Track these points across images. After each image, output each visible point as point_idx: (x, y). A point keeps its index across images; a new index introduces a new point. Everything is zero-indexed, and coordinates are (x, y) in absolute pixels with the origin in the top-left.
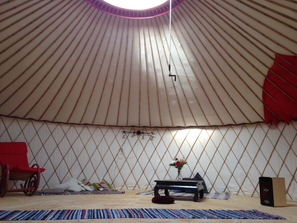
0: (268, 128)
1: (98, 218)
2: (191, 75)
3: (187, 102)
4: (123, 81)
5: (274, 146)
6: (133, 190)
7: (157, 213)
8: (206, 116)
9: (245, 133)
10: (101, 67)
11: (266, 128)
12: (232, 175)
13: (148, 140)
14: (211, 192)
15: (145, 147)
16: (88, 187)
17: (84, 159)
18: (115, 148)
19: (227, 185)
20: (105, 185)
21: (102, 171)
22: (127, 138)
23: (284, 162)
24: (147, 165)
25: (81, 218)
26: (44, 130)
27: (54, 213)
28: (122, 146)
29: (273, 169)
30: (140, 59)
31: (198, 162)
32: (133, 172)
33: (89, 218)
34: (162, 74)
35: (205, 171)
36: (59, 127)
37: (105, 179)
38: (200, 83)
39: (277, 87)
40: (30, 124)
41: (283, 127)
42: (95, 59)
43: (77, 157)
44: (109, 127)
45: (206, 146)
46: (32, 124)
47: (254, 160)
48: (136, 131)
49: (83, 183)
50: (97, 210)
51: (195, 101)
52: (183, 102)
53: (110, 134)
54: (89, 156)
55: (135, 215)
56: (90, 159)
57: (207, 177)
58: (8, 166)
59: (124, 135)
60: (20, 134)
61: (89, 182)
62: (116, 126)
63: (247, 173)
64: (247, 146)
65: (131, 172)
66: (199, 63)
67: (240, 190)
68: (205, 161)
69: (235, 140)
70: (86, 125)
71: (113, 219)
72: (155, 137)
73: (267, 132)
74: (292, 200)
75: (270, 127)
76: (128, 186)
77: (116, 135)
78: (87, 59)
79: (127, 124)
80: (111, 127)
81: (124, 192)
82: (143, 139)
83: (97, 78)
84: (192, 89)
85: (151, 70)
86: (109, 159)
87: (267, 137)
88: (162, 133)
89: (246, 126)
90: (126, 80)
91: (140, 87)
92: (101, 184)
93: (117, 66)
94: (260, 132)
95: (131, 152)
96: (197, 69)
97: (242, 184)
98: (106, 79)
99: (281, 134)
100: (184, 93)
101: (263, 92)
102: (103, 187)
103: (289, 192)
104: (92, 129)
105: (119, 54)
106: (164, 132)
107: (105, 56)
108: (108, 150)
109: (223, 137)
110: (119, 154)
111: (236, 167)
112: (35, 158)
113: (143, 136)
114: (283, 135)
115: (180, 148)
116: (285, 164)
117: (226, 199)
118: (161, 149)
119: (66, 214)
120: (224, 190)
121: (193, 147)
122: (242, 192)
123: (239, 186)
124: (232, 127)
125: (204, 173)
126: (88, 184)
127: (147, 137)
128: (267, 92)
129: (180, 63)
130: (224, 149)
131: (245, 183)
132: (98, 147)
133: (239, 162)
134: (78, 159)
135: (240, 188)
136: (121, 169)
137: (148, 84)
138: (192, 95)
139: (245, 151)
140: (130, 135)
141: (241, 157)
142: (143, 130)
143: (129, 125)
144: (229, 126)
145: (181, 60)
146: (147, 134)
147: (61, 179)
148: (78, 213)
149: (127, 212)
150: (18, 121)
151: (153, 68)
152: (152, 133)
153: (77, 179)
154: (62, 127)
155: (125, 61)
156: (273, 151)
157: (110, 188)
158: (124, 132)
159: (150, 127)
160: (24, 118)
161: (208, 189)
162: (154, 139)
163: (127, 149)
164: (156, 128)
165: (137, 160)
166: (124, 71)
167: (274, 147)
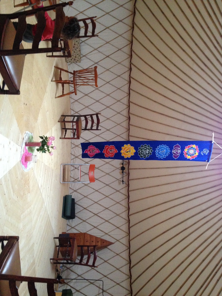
13: (116, 178)
15: (109, 175)
31: (95, 227)
70: (129, 119)
72: (119, 185)
104: (125, 124)
115: (108, 209)
121: (109, 222)
127: (119, 176)
142: (126, 172)
146: (122, 177)
150: (128, 58)
159: (128, 180)
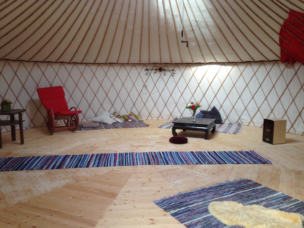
0: (284, 67)
1: (126, 165)
2: (209, 20)
3: (206, 44)
4: (142, 27)
5: (288, 84)
6: (157, 120)
7: (170, 157)
8: (225, 55)
9: (262, 71)
10: (120, 16)
11: (282, 66)
12: (246, 109)
13: (169, 76)
14: (225, 123)
15: (167, 83)
16: (118, 119)
17: (112, 95)
18: (139, 85)
19: (240, 117)
20: (133, 117)
21: (129, 104)
22: (150, 75)
23: (294, 100)
24: (168, 99)
25: (114, 166)
26: (75, 71)
27: (94, 158)
28: (146, 82)
29: (283, 106)
30: (157, 7)
31: (215, 96)
32: (157, 105)
33: (119, 165)
34: (180, 19)
35: (221, 105)
36: (88, 67)
37: (132, 111)
38: (219, 28)
39: (293, 35)
40: (62, 66)
41: (299, 66)
42: (113, 10)
43: (107, 93)
44: (132, 64)
45: (224, 82)
46: (63, 66)
47: (267, 96)
48: (158, 68)
49: (114, 116)
50: (126, 153)
51: (214, 43)
52: (202, 43)
53: (134, 72)
54: (117, 92)
55: (153, 162)
56: (118, 95)
57: (223, 109)
58: (52, 111)
59: (147, 73)
60: (55, 77)
61: (119, 114)
62: (139, 64)
63: (259, 108)
64: (262, 83)
65: (155, 105)
66: (217, 10)
67: (252, 122)
68: (221, 96)
69: (251, 77)
70: (111, 64)
71: (136, 166)
72: (176, 74)
73: (283, 71)
74: (296, 133)
75: (286, 66)
76: (152, 116)
77: (139, 73)
78: (106, 10)
79: (149, 62)
80: (134, 65)
81: (149, 125)
82: (165, 75)
83: (117, 26)
84: (211, 32)
85: (169, 16)
86: (134, 94)
87: (283, 75)
88: (182, 69)
89: (264, 64)
90: (145, 26)
91: (159, 32)
92: (129, 116)
93: (135, 14)
94: (276, 70)
95: (154, 87)
96: (215, 14)
97: (254, 117)
98: (126, 26)
99: (296, 73)
100: (203, 35)
101: (280, 38)
102: (131, 119)
103: (294, 126)
104: (117, 68)
105: (137, 3)
106: (185, 68)
107: (122, 6)
108: (133, 87)
109: (241, 74)
110: (143, 89)
111: (250, 102)
112: (72, 96)
113: (165, 73)
114: (297, 75)
115: (199, 84)
116: (294, 102)
117: (235, 134)
118: (182, 84)
119: (103, 160)
120: (236, 121)
121: (211, 83)
122: (253, 124)
123: (251, 118)
124: (250, 64)
125: (220, 106)
126: (118, 116)
127: (168, 74)
128: (283, 38)
129: (198, 9)
130: (241, 85)
131: (256, 116)
132: (124, 84)
133: (253, 98)
134: (108, 95)
135: (252, 120)
136: (146, 102)
137: (166, 29)
138: (211, 38)
139: (260, 88)
140: (153, 72)
141: (256, 93)
142: (164, 67)
143: (151, 63)
144: (247, 63)
145: (199, 6)
146: (169, 71)
147: (96, 112)
148: (112, 158)
149: (147, 158)
151: (171, 14)
152: (173, 70)
153: (109, 112)
154: (91, 67)
155: (143, 8)
156: (286, 89)
157: (138, 119)
158: (147, 70)
159: (172, 64)
160: (56, 62)
161: (223, 120)
162: (175, 75)
163: (150, 85)
164: (178, 65)
165: (159, 95)
166: (143, 18)
167: (287, 86)
